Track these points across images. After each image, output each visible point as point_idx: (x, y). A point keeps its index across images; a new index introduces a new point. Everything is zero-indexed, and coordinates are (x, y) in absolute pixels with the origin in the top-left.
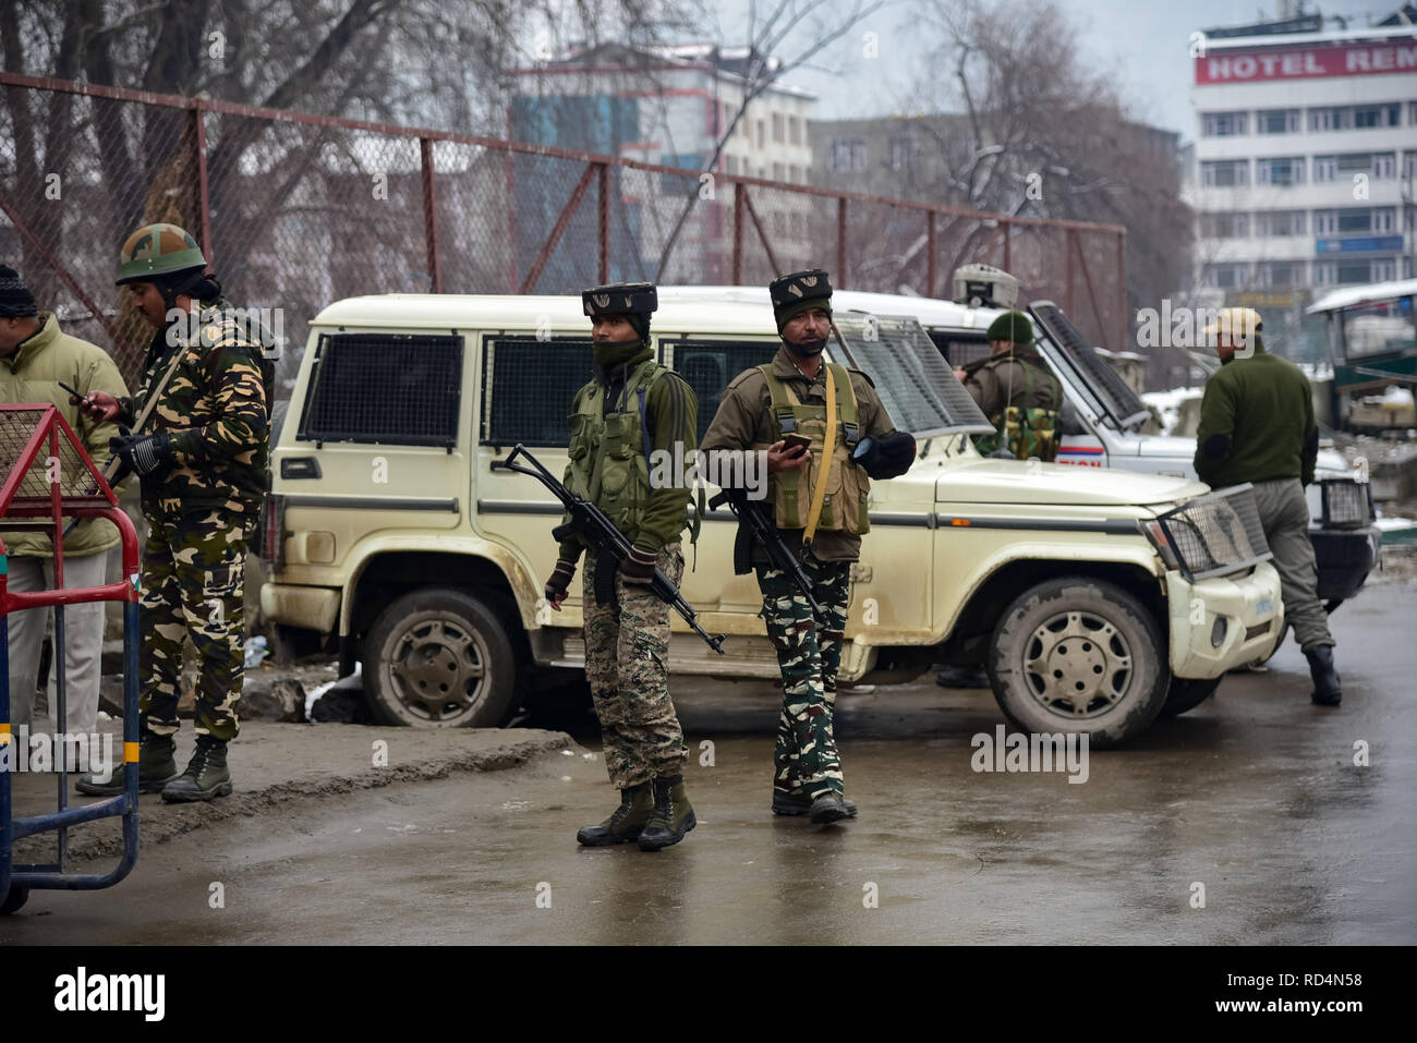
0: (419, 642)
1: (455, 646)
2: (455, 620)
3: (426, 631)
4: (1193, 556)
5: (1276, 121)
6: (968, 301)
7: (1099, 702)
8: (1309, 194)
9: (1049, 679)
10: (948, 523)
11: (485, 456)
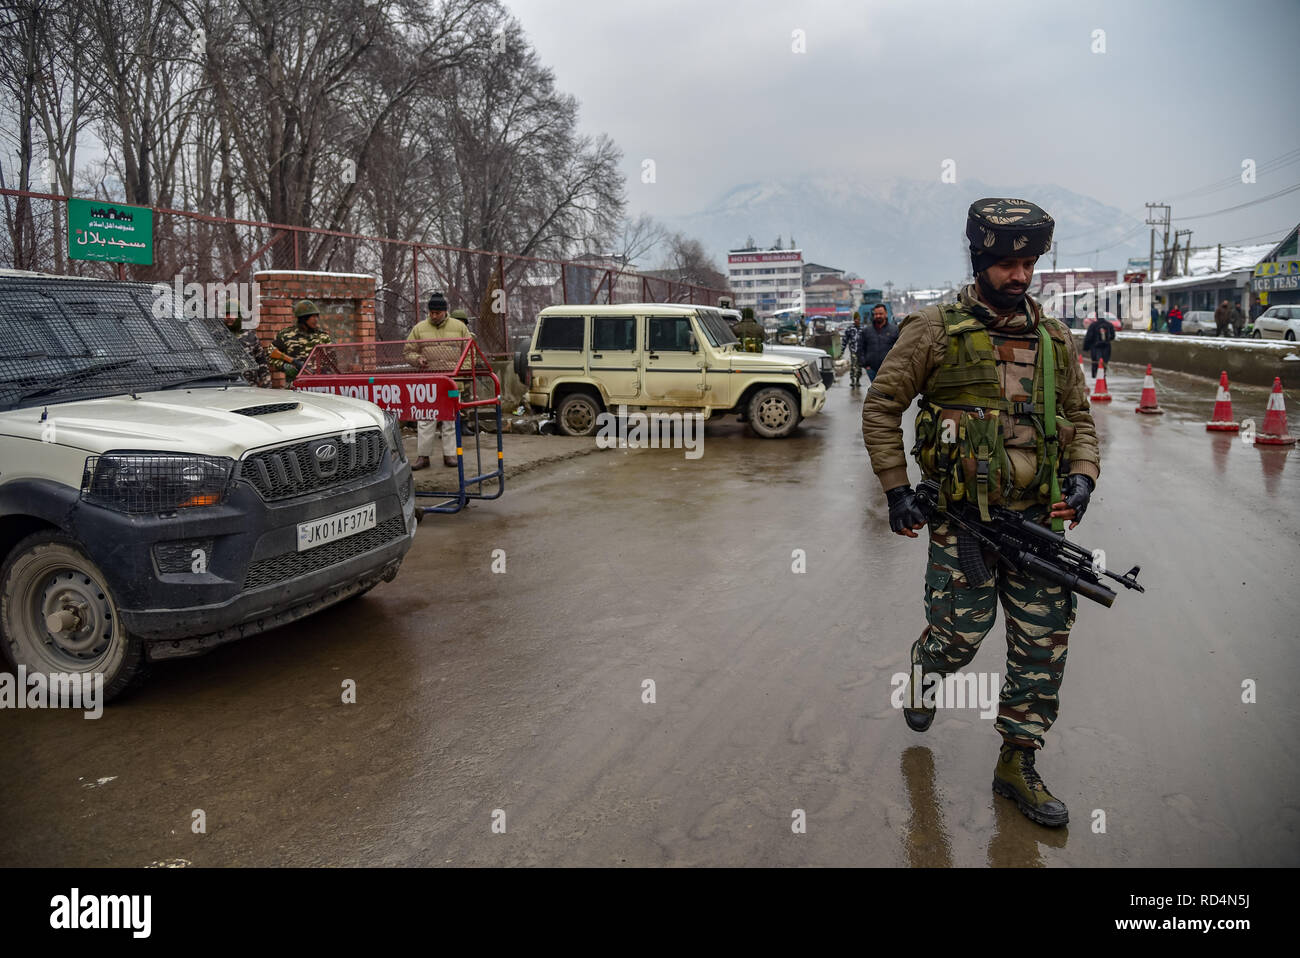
0: (573, 410)
1: (584, 411)
2: (584, 403)
3: (575, 406)
4: (807, 381)
5: (747, 272)
6: (722, 307)
7: (780, 425)
8: (756, 289)
9: (766, 418)
10: (734, 372)
11: (592, 353)
